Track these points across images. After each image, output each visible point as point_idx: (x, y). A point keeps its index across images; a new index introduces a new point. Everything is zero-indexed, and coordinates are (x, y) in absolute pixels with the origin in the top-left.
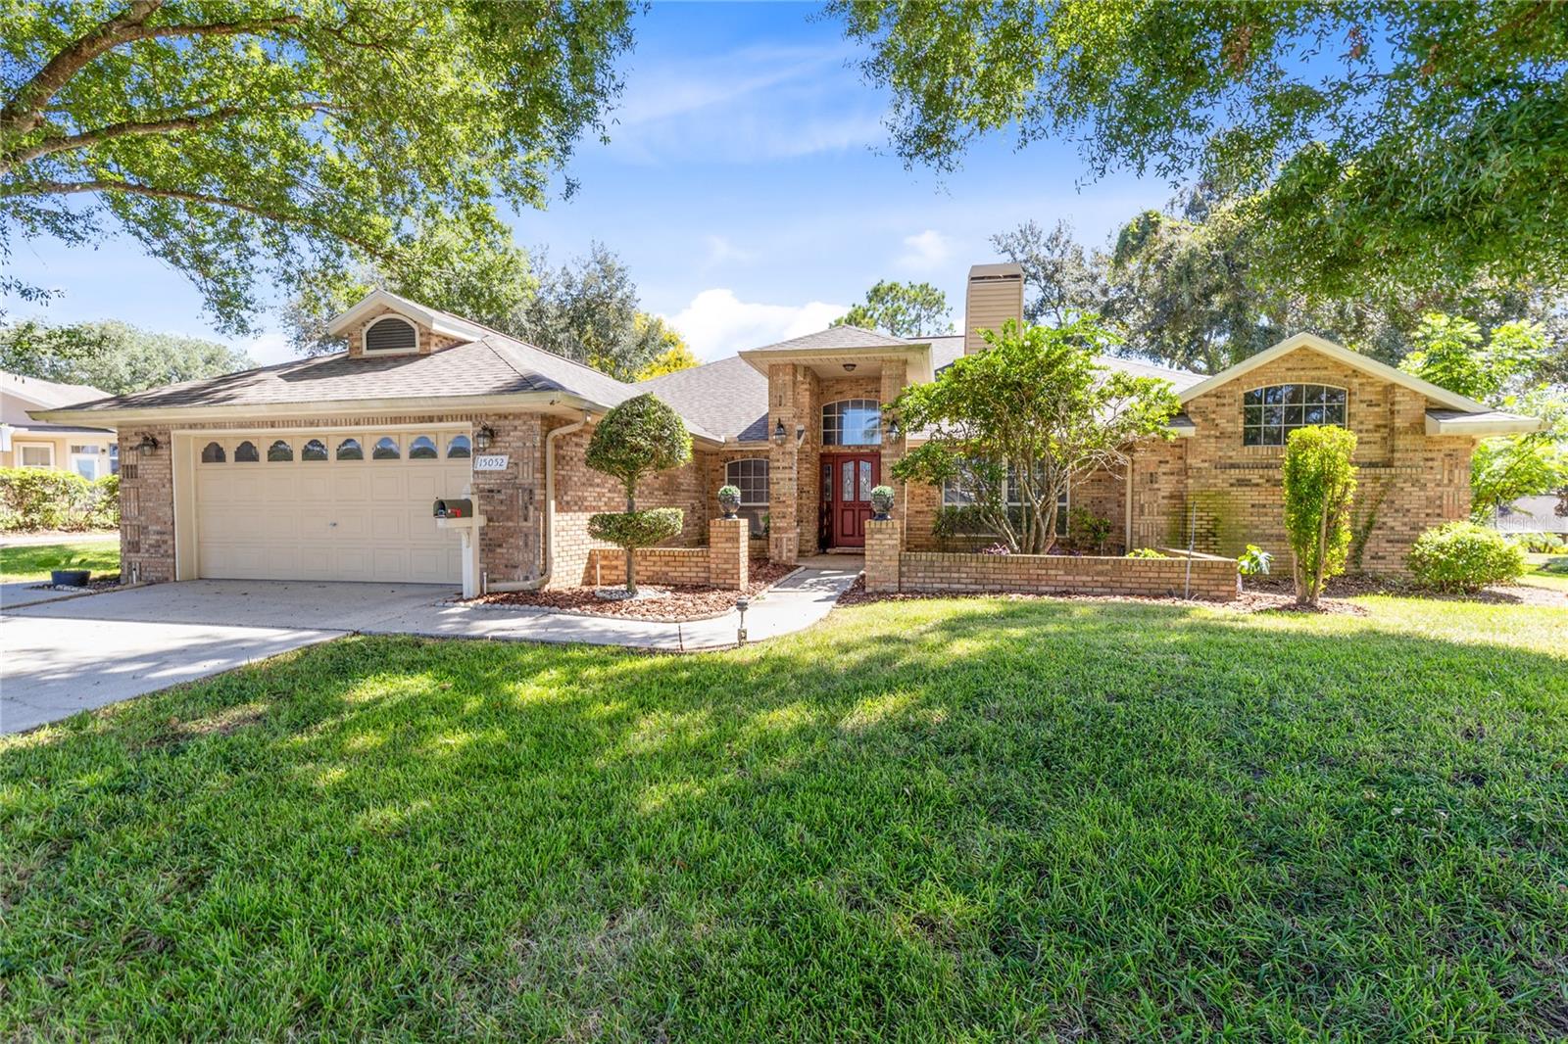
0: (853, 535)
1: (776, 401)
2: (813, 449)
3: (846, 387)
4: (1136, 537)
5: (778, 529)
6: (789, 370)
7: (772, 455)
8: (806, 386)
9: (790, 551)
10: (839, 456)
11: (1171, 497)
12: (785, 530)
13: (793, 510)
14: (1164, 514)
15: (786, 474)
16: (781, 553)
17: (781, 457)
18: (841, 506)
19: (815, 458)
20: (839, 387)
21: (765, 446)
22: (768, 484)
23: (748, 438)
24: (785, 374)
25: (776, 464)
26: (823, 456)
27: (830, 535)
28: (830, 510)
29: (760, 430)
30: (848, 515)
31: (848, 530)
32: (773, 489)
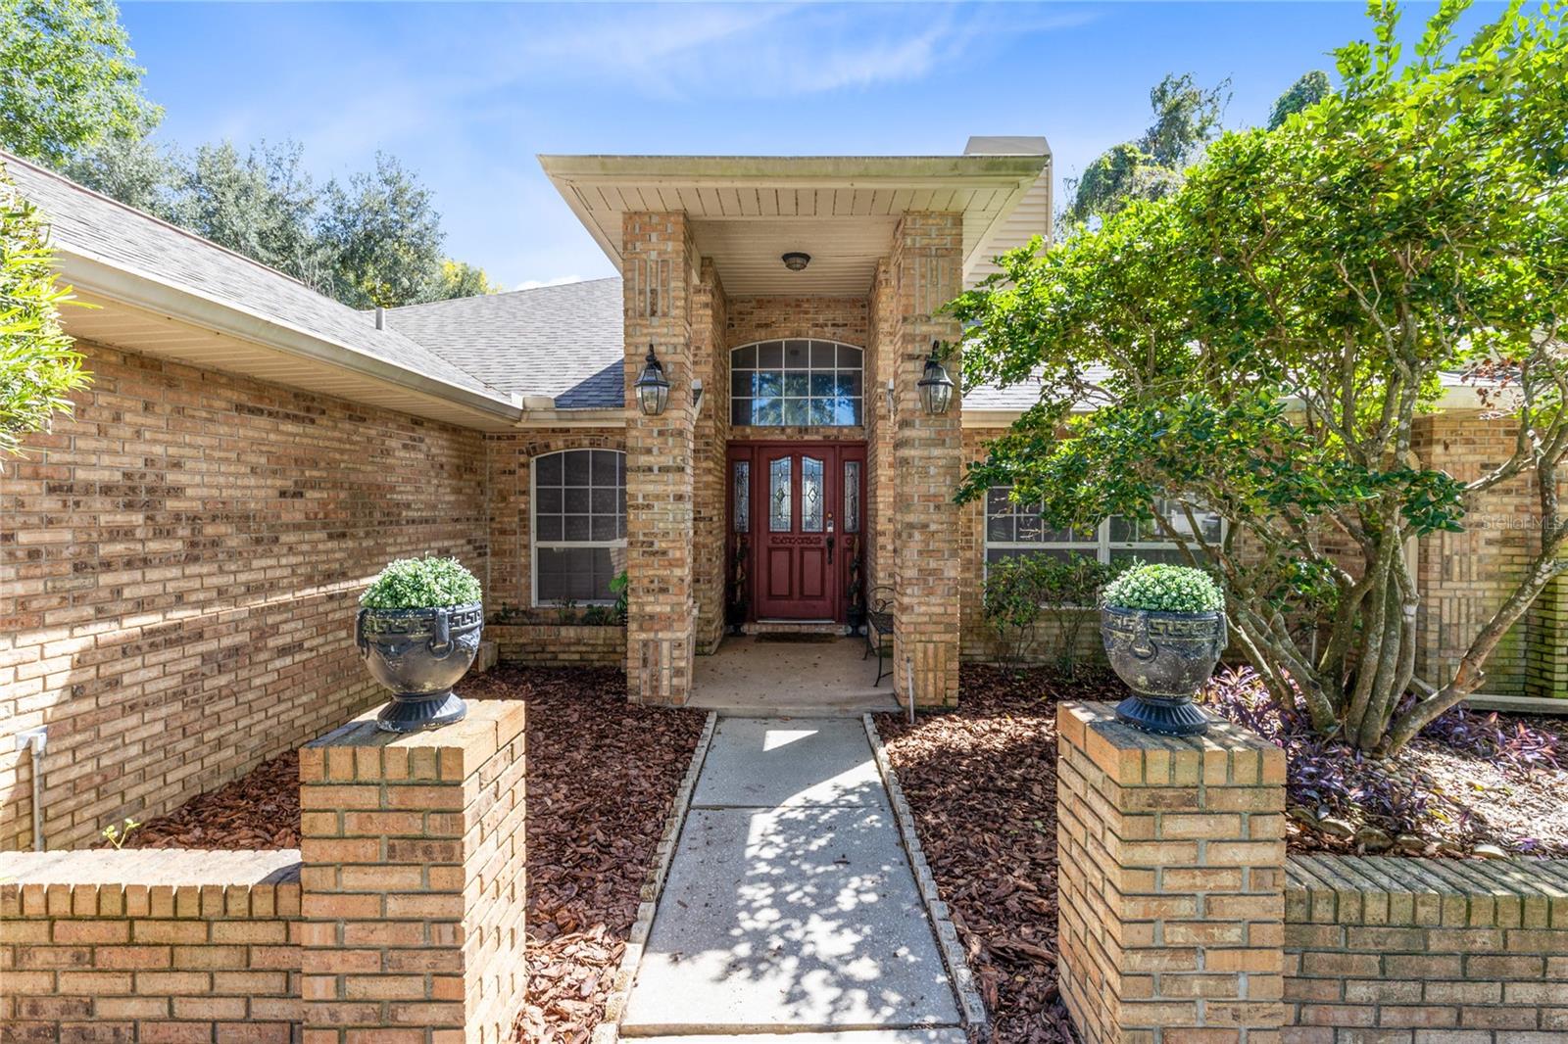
0: (790, 596)
1: (641, 308)
2: (718, 430)
3: (776, 315)
4: (1433, 627)
5: (649, 621)
6: (675, 227)
7: (635, 438)
8: (706, 298)
9: (678, 672)
10: (764, 446)
11: (1506, 541)
12: (667, 622)
13: (686, 572)
14: (1490, 577)
15: (670, 485)
16: (655, 678)
17: (655, 442)
18: (765, 543)
19: (719, 450)
20: (762, 315)
21: (615, 419)
22: (624, 508)
23: (577, 403)
24: (666, 237)
25: (644, 460)
26: (731, 446)
27: (748, 596)
28: (747, 551)
29: (607, 388)
30: (781, 559)
31: (781, 587)
32: (637, 520)
